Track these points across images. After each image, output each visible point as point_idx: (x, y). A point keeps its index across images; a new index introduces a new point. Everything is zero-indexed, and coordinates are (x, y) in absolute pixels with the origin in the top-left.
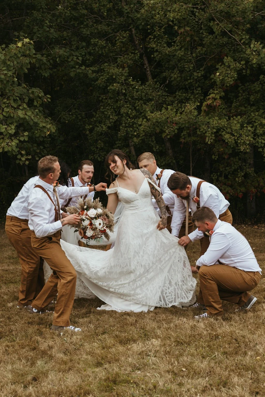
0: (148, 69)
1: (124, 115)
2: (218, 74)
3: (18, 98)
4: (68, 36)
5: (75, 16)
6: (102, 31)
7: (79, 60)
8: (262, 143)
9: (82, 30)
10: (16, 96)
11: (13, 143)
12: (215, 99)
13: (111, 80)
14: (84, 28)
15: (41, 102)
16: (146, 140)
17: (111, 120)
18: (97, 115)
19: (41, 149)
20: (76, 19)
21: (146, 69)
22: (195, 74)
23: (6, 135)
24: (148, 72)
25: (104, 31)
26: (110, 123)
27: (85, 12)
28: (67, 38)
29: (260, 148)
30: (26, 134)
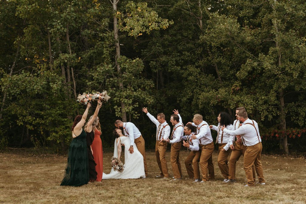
0: (216, 67)
1: (195, 93)
2: (238, 73)
3: (136, 86)
4: (171, 50)
5: (175, 39)
6: (189, 47)
7: (174, 63)
8: (261, 109)
9: (178, 47)
10: (135, 85)
11: (130, 108)
12: (237, 86)
13: (190, 74)
14: (179, 46)
15: (150, 87)
16: (205, 106)
17: (189, 95)
18: (183, 93)
19: (154, 110)
20: (176, 41)
21: (215, 67)
22: (231, 72)
23: (127, 104)
24: (217, 69)
25: (190, 47)
26: (189, 97)
27: (180, 37)
28: (171, 51)
29: (260, 111)
30: (137, 103)
